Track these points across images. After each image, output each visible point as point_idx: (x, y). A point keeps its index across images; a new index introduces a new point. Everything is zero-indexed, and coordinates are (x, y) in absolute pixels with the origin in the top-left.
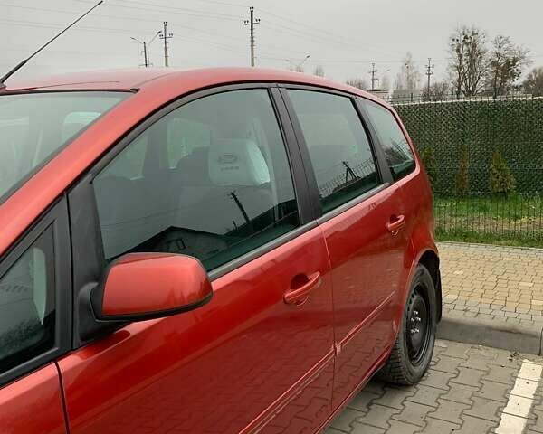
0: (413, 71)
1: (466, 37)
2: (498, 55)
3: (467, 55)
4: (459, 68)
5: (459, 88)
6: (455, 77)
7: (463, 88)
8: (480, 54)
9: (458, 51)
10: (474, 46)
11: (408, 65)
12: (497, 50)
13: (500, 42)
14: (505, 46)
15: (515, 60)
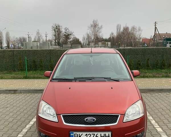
0: (40, 35)
1: (56, 27)
2: (66, 32)
3: (57, 32)
4: (55, 36)
5: (55, 41)
6: (54, 38)
7: (57, 41)
8: (61, 32)
9: (55, 31)
10: (59, 29)
11: (38, 33)
12: (65, 31)
13: (66, 29)
14: (68, 30)
15: (70, 35)
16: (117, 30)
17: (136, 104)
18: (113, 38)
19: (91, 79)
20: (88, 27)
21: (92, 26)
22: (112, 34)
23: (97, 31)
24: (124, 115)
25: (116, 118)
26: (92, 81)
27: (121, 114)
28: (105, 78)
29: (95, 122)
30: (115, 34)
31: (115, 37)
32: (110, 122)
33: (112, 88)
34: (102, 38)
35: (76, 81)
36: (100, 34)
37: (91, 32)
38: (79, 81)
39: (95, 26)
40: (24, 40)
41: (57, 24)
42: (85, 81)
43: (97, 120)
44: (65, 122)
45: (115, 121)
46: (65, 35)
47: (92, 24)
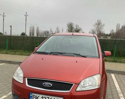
0: (59, 30)
1: (70, 24)
2: (76, 28)
8: (73, 28)
9: (69, 27)
10: (72, 26)
11: (57, 28)
13: (77, 26)
14: (78, 27)
15: (80, 30)
16: (117, 28)
17: (94, 77)
18: (113, 34)
19: (62, 54)
20: (93, 25)
21: (96, 24)
22: (113, 30)
23: (100, 28)
24: (78, 84)
25: (71, 86)
26: (63, 56)
27: (75, 84)
28: (74, 54)
29: (51, 87)
30: (115, 31)
31: (115, 33)
32: (64, 89)
33: (77, 62)
34: (104, 33)
35: (50, 54)
36: (103, 30)
37: (95, 29)
38: (53, 55)
39: (99, 24)
40: (48, 32)
41: (71, 22)
42: (57, 55)
43: (53, 86)
44: (28, 84)
45: (69, 88)
46: (76, 30)
47: (97, 22)
